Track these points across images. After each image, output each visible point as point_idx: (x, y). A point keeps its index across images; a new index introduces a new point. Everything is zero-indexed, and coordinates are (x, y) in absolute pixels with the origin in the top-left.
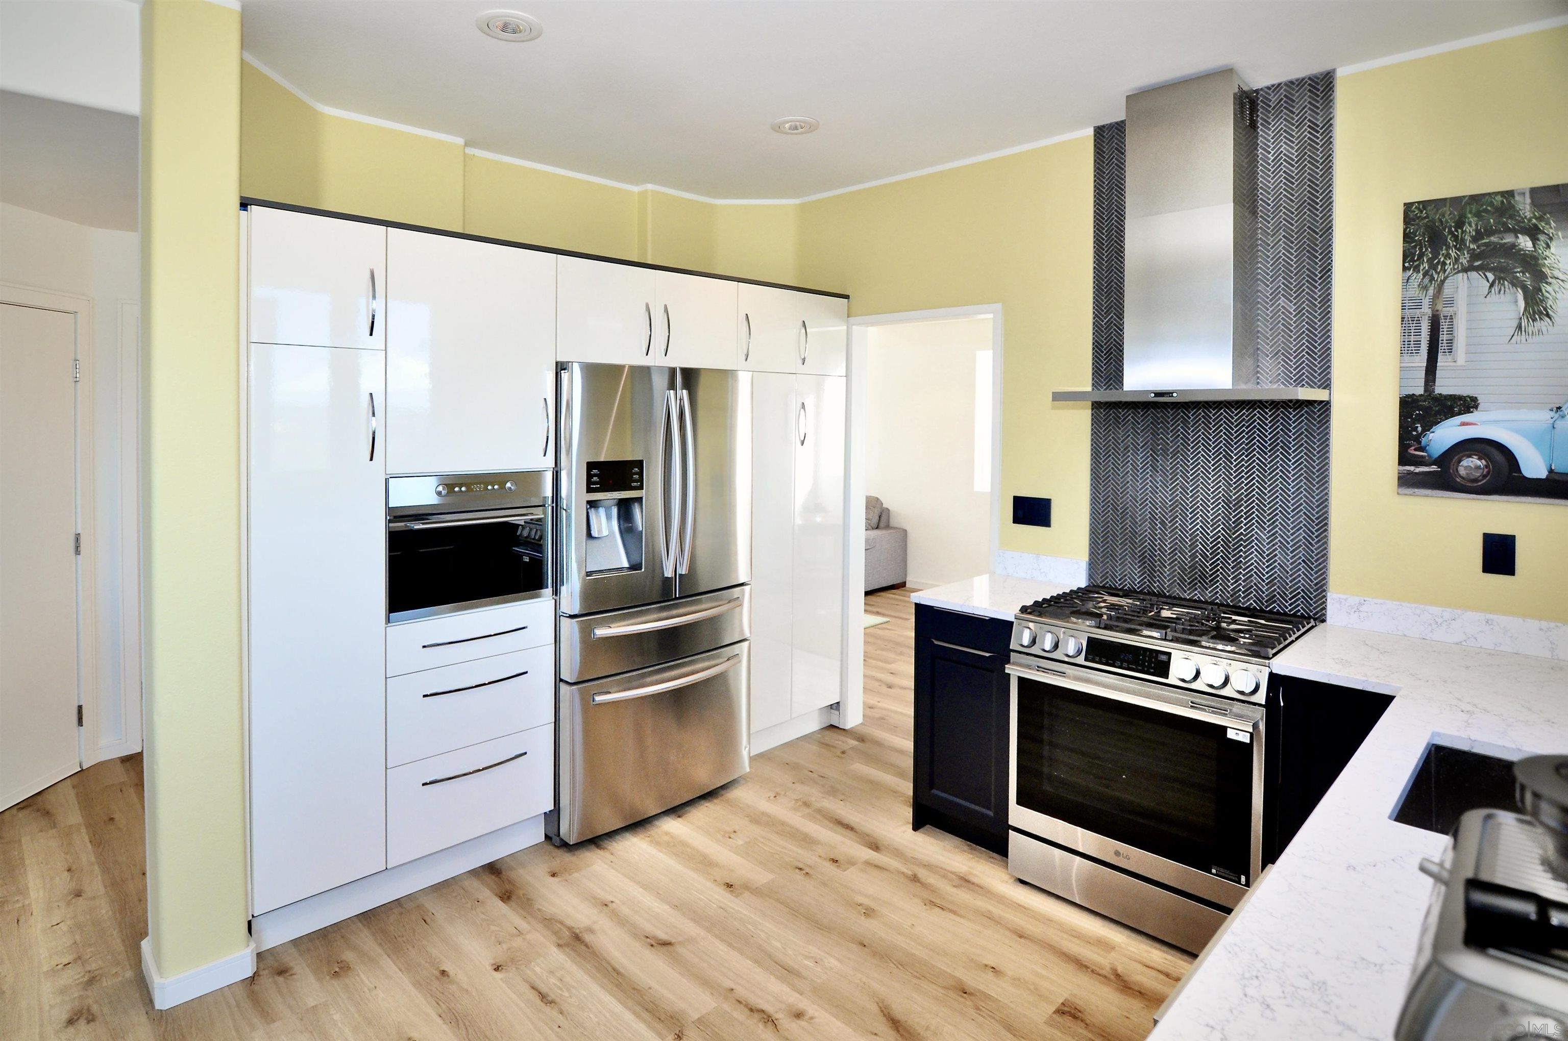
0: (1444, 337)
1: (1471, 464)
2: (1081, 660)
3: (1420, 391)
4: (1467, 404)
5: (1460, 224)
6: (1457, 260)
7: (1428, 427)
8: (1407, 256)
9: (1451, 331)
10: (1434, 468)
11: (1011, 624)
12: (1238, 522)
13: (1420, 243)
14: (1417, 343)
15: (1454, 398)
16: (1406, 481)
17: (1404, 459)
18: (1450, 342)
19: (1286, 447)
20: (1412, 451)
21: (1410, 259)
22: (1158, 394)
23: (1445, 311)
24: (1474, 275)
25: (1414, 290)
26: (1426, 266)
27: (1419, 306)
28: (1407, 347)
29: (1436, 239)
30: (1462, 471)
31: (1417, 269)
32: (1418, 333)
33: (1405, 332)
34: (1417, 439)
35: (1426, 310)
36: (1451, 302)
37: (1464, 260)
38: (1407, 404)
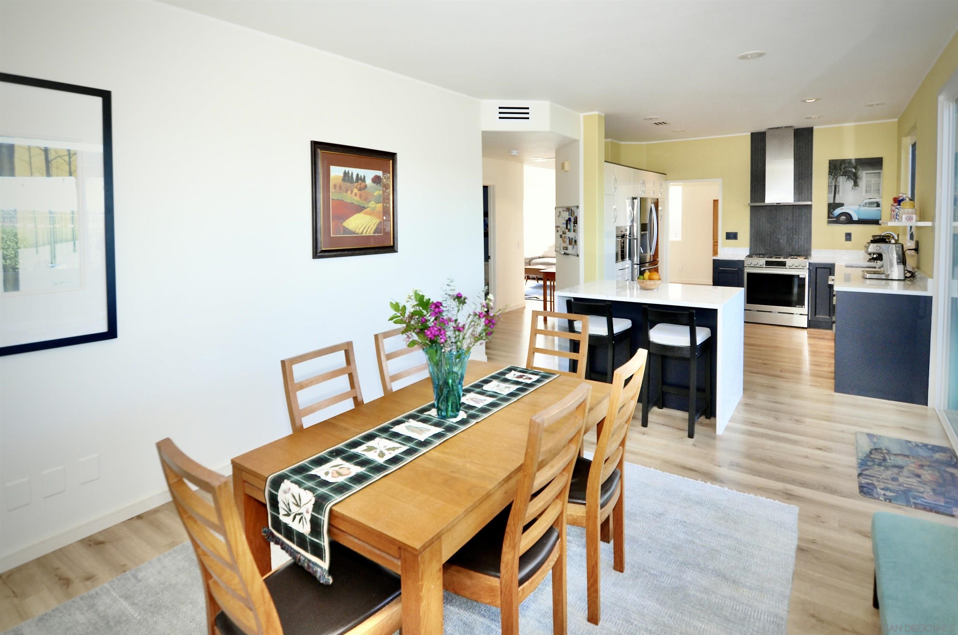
0: (837, 190)
1: (843, 218)
2: (764, 266)
3: (832, 202)
4: (842, 205)
5: (841, 165)
6: (840, 173)
7: (834, 210)
8: (829, 172)
9: (839, 189)
10: (835, 219)
11: (743, 261)
12: (790, 235)
13: (832, 169)
14: (832, 191)
15: (839, 203)
16: (829, 222)
17: (829, 217)
18: (839, 191)
19: (802, 216)
20: (831, 216)
21: (830, 173)
22: (777, 204)
23: (838, 184)
24: (843, 176)
25: (831, 180)
26: (833, 174)
27: (832, 183)
28: (829, 192)
29: (835, 168)
30: (841, 220)
31: (832, 175)
32: (832, 189)
33: (829, 189)
34: (832, 213)
35: (834, 184)
36: (839, 182)
37: (841, 173)
38: (830, 205)
